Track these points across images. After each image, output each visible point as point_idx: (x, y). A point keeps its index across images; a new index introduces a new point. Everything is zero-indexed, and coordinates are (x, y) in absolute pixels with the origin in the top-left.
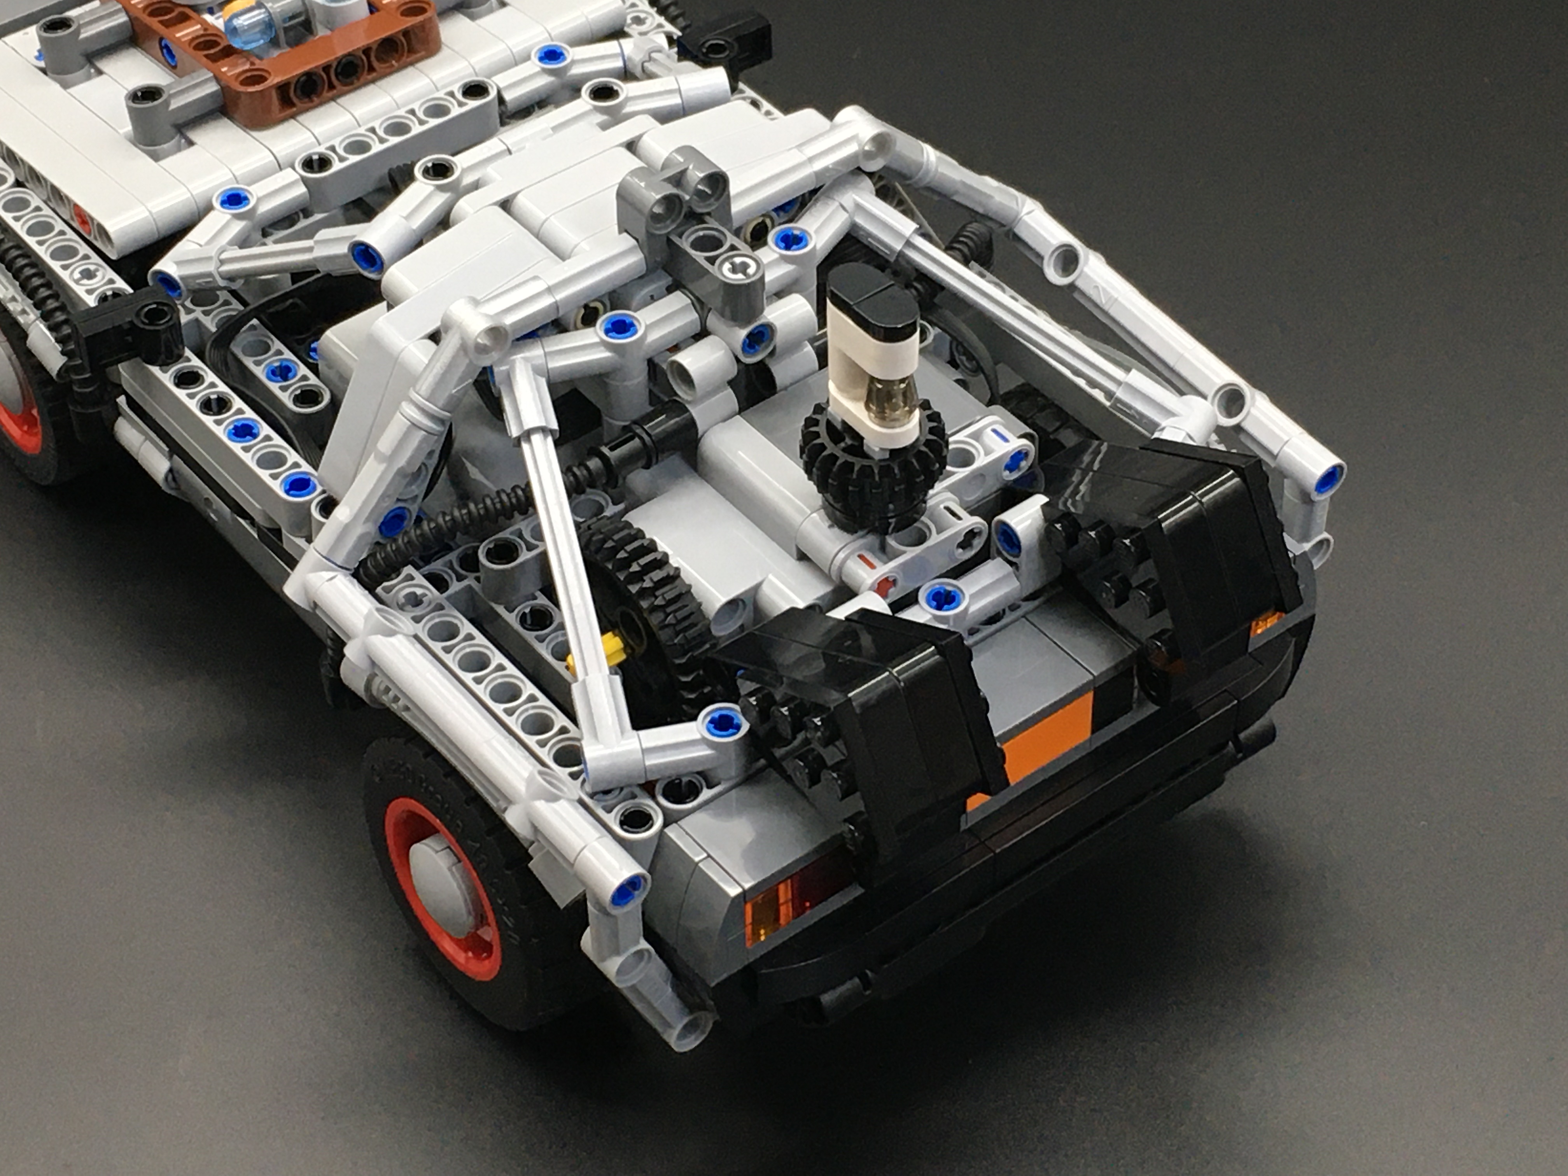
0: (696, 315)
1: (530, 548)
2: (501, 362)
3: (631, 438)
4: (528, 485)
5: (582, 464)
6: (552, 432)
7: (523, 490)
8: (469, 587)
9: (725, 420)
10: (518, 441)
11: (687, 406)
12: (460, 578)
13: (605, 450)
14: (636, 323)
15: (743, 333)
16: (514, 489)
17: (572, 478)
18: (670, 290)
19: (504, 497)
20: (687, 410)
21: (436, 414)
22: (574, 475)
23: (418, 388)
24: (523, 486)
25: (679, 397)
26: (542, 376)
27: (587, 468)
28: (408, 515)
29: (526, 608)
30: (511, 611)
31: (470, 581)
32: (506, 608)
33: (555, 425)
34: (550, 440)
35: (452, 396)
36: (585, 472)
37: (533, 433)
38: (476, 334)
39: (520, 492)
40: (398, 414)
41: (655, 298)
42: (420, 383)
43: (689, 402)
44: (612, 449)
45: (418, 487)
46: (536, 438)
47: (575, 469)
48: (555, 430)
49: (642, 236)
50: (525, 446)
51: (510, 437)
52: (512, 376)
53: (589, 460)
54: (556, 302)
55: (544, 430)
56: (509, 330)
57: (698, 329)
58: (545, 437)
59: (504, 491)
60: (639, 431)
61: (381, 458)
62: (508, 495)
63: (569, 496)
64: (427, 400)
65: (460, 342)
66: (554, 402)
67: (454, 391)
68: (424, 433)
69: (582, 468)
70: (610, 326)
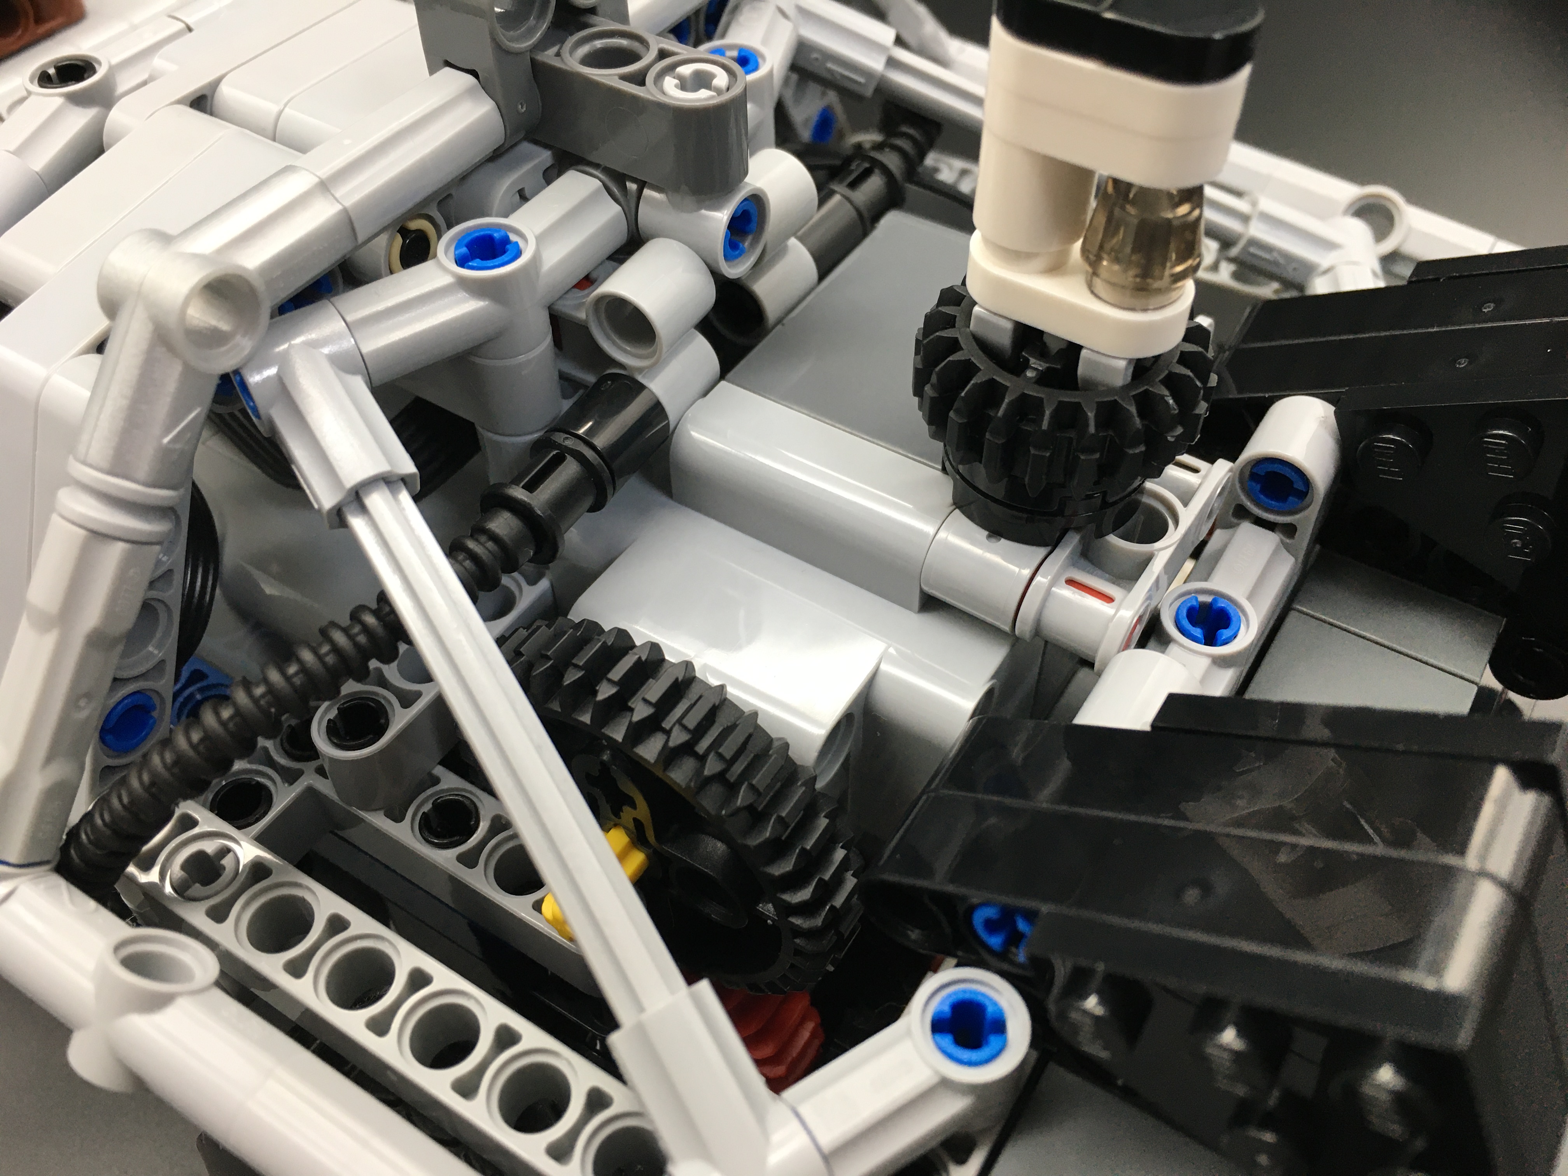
0: (616, 208)
1: (407, 700)
2: (257, 359)
3: (558, 461)
4: (383, 598)
5: (479, 531)
6: (405, 480)
7: (376, 613)
8: (310, 791)
9: (705, 393)
10: (338, 517)
11: (640, 378)
12: (291, 777)
13: (518, 493)
14: (513, 238)
15: (722, 217)
16: (355, 616)
17: (468, 563)
18: (550, 176)
19: (339, 638)
20: (642, 387)
21: (140, 500)
22: (473, 557)
23: (81, 449)
24: (374, 605)
25: (621, 366)
26: (353, 372)
27: (494, 537)
28: (156, 700)
29: (423, 804)
30: (398, 818)
31: (309, 779)
32: (387, 815)
33: (407, 466)
34: (405, 497)
35: (165, 453)
36: (490, 545)
37: (369, 493)
38: (180, 300)
39: (370, 620)
40: (55, 518)
41: (527, 193)
42: (85, 437)
43: (640, 370)
44: (530, 487)
45: (159, 647)
46: (376, 501)
47: (471, 544)
48: (412, 476)
49: (486, 61)
50: (357, 524)
51: (319, 511)
52: (290, 388)
53: (490, 519)
54: (345, 211)
55: (388, 481)
56: (259, 284)
57: (620, 236)
58: (394, 493)
59: (334, 624)
60: (570, 443)
61: (44, 623)
62: (345, 631)
63: (474, 599)
64: (111, 473)
65: (150, 327)
66: (392, 422)
67: (166, 440)
68: (120, 546)
69: (483, 538)
70: (464, 250)
